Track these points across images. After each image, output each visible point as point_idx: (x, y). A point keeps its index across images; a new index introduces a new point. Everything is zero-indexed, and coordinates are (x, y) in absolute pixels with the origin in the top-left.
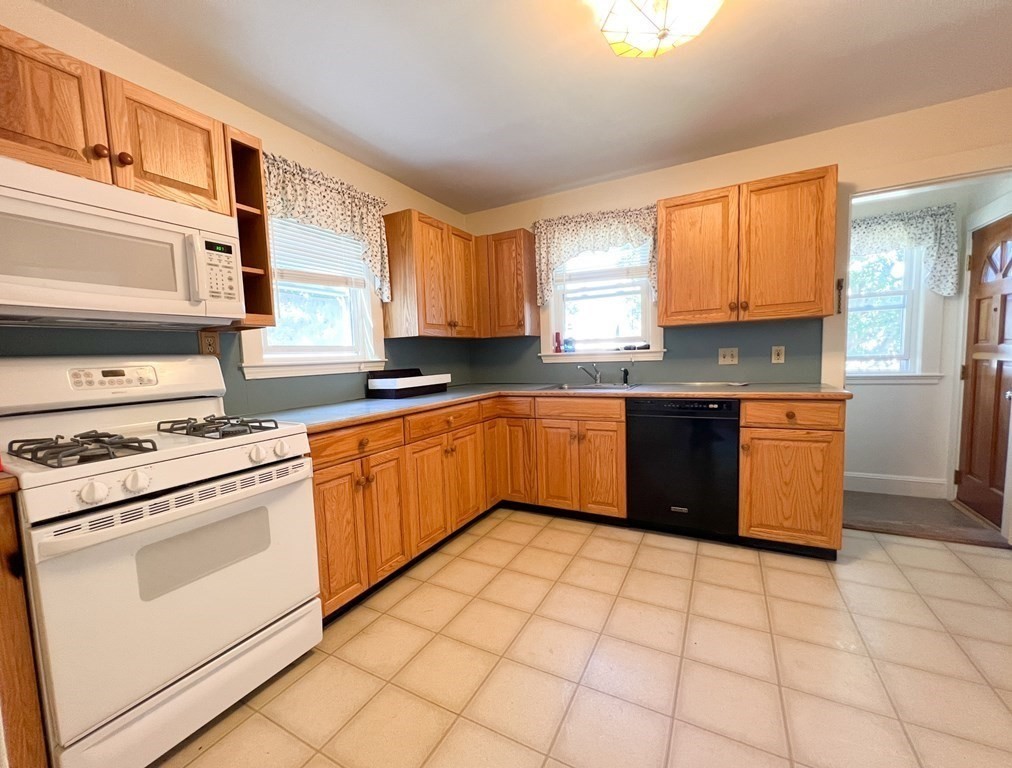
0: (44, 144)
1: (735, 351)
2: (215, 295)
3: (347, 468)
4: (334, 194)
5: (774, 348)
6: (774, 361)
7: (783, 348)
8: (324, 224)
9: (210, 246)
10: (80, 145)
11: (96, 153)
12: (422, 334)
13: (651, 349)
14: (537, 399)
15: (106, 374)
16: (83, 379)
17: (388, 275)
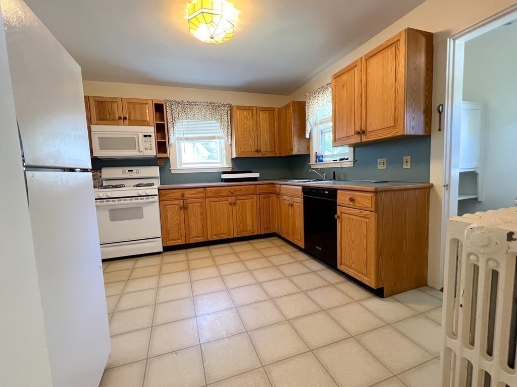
0: (110, 120)
1: (385, 160)
2: (146, 149)
3: (177, 202)
4: (205, 107)
5: (405, 158)
6: (405, 167)
7: (409, 158)
8: (200, 119)
9: (145, 136)
10: (117, 117)
11: (120, 118)
12: (238, 156)
13: (349, 160)
14: (282, 186)
15: (129, 171)
16: (124, 172)
17: (230, 133)
